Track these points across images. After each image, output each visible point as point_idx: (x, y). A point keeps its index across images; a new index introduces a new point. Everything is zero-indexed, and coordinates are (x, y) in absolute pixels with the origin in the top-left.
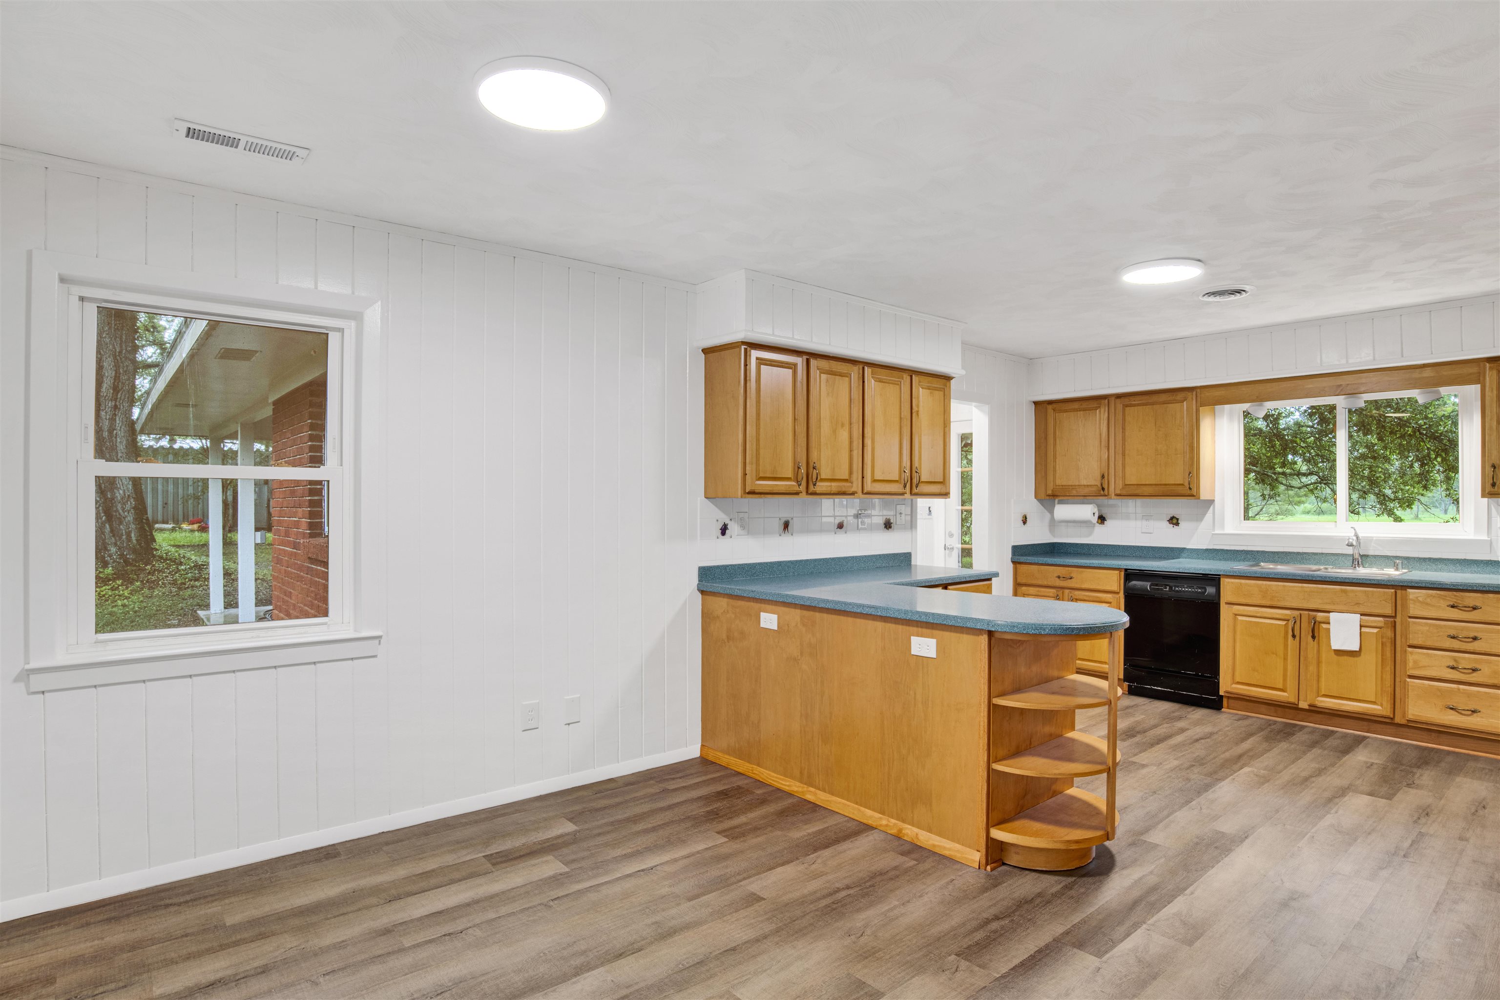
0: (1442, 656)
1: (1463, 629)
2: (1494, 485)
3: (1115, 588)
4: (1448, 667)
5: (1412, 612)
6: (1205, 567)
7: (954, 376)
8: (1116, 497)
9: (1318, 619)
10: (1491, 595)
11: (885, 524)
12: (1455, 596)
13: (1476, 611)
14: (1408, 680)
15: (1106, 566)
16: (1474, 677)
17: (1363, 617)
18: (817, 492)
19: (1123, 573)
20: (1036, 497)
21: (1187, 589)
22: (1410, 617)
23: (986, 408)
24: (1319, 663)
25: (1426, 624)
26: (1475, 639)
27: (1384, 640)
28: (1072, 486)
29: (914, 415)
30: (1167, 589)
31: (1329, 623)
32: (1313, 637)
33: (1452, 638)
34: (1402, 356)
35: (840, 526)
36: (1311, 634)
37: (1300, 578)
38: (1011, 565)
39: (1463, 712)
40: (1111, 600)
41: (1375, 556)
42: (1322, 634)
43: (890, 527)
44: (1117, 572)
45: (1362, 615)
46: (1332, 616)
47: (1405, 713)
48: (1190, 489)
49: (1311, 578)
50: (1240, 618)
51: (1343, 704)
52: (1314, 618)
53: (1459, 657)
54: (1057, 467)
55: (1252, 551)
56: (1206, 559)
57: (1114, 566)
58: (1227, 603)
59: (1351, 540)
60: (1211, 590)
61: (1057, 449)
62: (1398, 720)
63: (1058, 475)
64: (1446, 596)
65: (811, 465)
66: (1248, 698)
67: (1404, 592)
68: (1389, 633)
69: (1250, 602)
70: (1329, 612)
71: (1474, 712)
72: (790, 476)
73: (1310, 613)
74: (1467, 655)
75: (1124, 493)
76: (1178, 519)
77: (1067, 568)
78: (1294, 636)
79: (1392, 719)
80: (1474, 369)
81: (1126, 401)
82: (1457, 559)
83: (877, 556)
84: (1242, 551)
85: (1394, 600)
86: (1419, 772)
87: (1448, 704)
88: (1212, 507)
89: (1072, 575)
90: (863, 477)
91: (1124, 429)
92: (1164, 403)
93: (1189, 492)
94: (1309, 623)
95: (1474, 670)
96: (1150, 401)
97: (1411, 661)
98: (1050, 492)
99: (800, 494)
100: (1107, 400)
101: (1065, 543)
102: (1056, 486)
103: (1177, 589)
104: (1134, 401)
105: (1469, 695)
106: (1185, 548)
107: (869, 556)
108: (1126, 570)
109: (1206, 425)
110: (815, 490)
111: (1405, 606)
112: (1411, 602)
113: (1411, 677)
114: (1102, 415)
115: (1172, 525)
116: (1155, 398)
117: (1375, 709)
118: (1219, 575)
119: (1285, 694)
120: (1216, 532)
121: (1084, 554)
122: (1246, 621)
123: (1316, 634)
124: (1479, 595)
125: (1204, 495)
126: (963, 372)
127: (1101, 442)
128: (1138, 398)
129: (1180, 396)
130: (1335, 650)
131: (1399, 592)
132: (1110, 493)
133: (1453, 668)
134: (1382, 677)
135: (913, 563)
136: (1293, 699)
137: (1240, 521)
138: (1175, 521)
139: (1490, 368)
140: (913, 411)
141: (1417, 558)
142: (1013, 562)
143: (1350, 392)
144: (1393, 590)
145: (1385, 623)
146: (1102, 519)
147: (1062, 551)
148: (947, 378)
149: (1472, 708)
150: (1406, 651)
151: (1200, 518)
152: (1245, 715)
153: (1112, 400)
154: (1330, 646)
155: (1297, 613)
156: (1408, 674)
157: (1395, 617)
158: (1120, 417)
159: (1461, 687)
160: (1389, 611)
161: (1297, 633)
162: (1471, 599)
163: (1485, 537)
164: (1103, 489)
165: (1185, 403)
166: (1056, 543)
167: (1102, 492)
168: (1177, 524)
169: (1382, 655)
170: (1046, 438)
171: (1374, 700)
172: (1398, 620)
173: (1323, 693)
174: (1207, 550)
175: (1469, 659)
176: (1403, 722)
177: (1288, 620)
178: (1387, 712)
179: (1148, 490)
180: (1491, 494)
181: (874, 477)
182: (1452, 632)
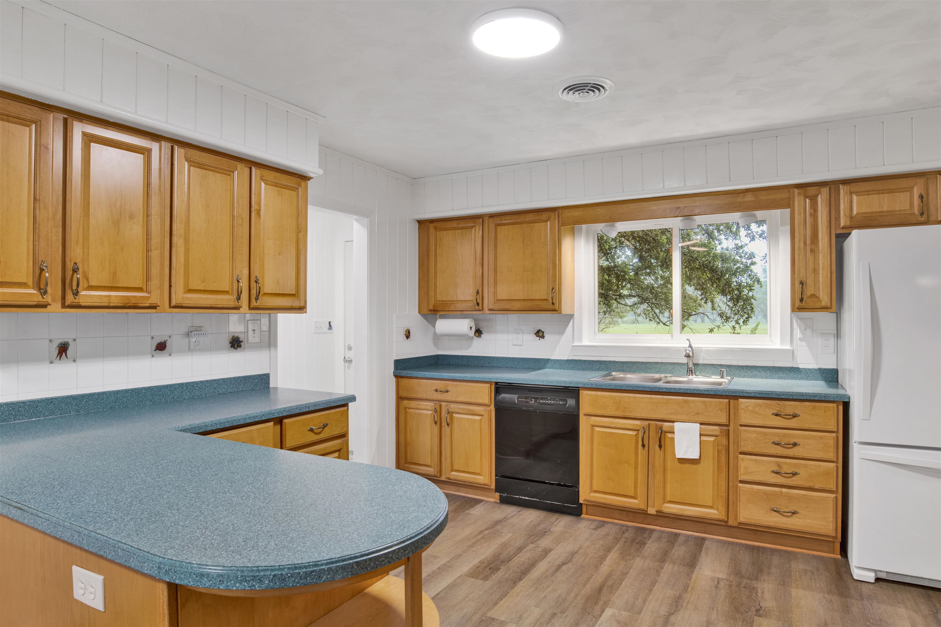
0: (769, 462)
1: (785, 435)
2: (801, 300)
3: (486, 401)
4: (773, 472)
5: (743, 421)
6: (566, 379)
7: (312, 175)
8: (489, 312)
9: (664, 429)
10: (807, 404)
11: (231, 343)
12: (779, 405)
13: (795, 419)
14: (740, 485)
15: (478, 380)
16: (794, 481)
17: (701, 426)
18: (82, 304)
19: (493, 387)
20: (419, 313)
21: (550, 402)
22: (741, 426)
23: (366, 221)
24: (665, 470)
25: (755, 432)
26: (795, 445)
27: (720, 448)
28: (450, 301)
29: (253, 214)
30: (533, 402)
31: (674, 433)
32: (660, 446)
33: (775, 444)
34: (730, 181)
35: (161, 347)
36: (658, 443)
37: (648, 390)
38: (394, 379)
39: (785, 514)
40: (483, 413)
41: (704, 365)
42: (668, 442)
43: (239, 346)
44: (488, 385)
45: (701, 424)
46: (677, 425)
47: (736, 516)
48: (553, 304)
49: (657, 390)
50: (597, 429)
51: (685, 510)
52: (661, 428)
53: (782, 463)
54: (438, 282)
55: (605, 361)
56: (567, 369)
57: (485, 380)
58: (585, 415)
59: (688, 352)
60: (571, 402)
61: (438, 266)
62: (731, 523)
63: (438, 291)
64: (771, 405)
65: (70, 266)
66: (604, 506)
67: (736, 401)
68: (724, 441)
69: (605, 413)
70: (673, 422)
71: (794, 513)
72: (25, 281)
73: (657, 423)
74: (788, 460)
75: (496, 307)
76: (543, 332)
77: (443, 382)
78: (643, 446)
79: (726, 522)
80: (784, 195)
81: (498, 221)
82: (768, 367)
83: (219, 380)
84: (597, 361)
85: (728, 410)
86: (759, 585)
87: (773, 506)
88: (572, 321)
89: (448, 389)
90: (170, 286)
91: (496, 246)
92: (530, 222)
93: (552, 307)
94: (657, 432)
95: (794, 474)
96: (518, 221)
97: (742, 466)
98: (431, 307)
99: (49, 307)
100: (481, 219)
101: (448, 355)
102: (437, 301)
103: (541, 401)
104: (505, 220)
105: (790, 498)
106: (549, 359)
107: (207, 381)
108: (496, 383)
109: (567, 244)
110: (76, 301)
111: (736, 414)
112: (742, 411)
113: (742, 482)
114: (477, 233)
115: (538, 338)
116: (522, 218)
117: (713, 514)
118: (579, 388)
119: (636, 501)
120: (575, 344)
121: (464, 365)
122: (602, 432)
123: (663, 444)
124: (798, 403)
125: (565, 310)
126: (321, 172)
127: (476, 259)
128: (508, 217)
129: (544, 216)
130: (678, 459)
131: (732, 401)
132: (484, 308)
133: (777, 473)
134: (718, 483)
135: (272, 385)
136: (643, 506)
137: (595, 334)
138: (541, 334)
139: (798, 193)
140: (253, 209)
141: (737, 366)
142: (396, 376)
143: (687, 214)
144: (727, 400)
145: (720, 432)
146: (479, 332)
147: (445, 362)
148: (304, 178)
149: (792, 509)
150: (737, 457)
151: (562, 332)
152: (601, 521)
153: (486, 219)
154: (675, 455)
155: (646, 423)
156: (740, 479)
157: (728, 425)
158: (492, 235)
159: (784, 490)
160: (723, 420)
161: (646, 443)
162: (790, 407)
163: (788, 347)
164: (478, 304)
165: (549, 222)
166: (440, 355)
167: (477, 307)
168: (543, 337)
169: (718, 462)
170: (428, 256)
171: (711, 505)
172: (731, 428)
173: (668, 499)
174: (568, 360)
175: (790, 463)
176: (735, 524)
177: (638, 430)
178: (723, 517)
179: (517, 305)
180: (799, 309)
181: (188, 287)
182: (776, 439)
